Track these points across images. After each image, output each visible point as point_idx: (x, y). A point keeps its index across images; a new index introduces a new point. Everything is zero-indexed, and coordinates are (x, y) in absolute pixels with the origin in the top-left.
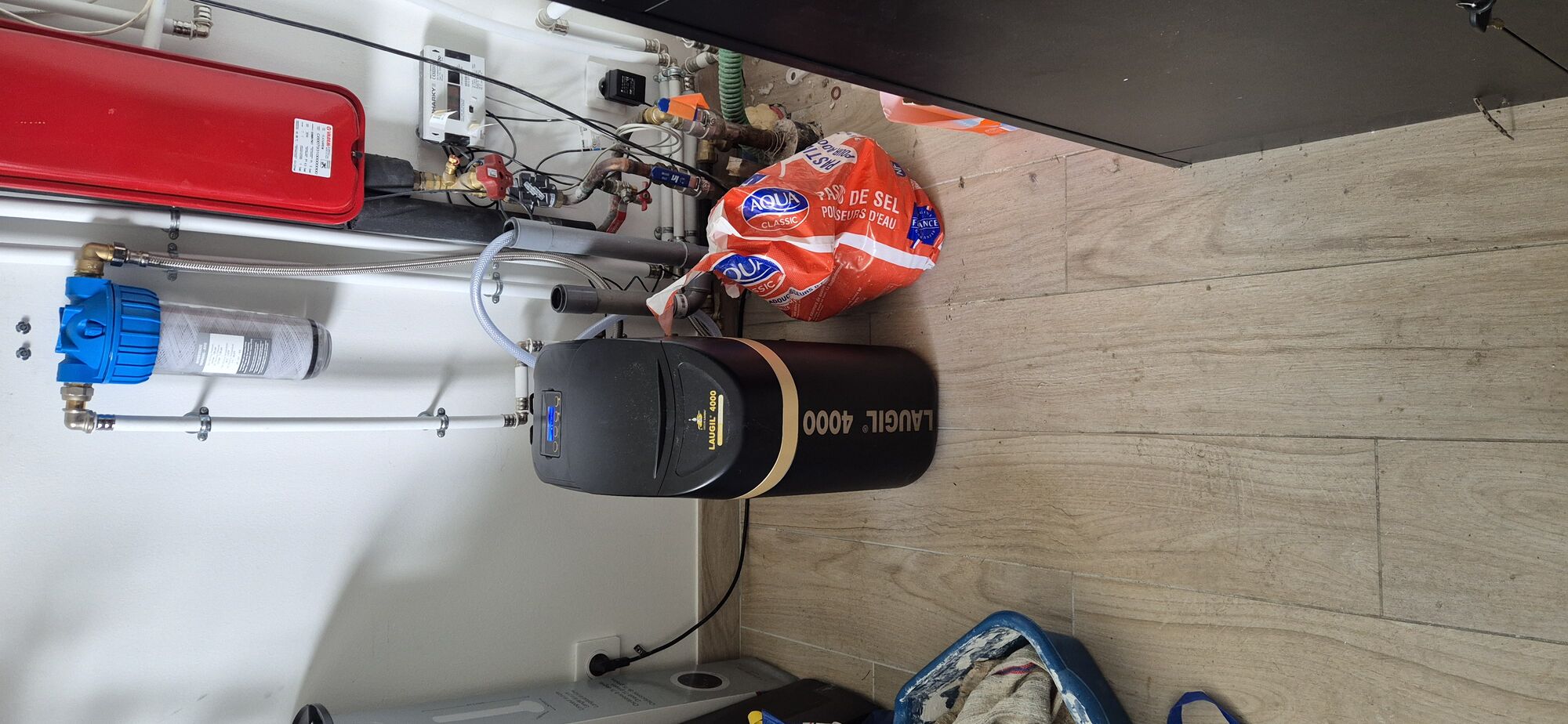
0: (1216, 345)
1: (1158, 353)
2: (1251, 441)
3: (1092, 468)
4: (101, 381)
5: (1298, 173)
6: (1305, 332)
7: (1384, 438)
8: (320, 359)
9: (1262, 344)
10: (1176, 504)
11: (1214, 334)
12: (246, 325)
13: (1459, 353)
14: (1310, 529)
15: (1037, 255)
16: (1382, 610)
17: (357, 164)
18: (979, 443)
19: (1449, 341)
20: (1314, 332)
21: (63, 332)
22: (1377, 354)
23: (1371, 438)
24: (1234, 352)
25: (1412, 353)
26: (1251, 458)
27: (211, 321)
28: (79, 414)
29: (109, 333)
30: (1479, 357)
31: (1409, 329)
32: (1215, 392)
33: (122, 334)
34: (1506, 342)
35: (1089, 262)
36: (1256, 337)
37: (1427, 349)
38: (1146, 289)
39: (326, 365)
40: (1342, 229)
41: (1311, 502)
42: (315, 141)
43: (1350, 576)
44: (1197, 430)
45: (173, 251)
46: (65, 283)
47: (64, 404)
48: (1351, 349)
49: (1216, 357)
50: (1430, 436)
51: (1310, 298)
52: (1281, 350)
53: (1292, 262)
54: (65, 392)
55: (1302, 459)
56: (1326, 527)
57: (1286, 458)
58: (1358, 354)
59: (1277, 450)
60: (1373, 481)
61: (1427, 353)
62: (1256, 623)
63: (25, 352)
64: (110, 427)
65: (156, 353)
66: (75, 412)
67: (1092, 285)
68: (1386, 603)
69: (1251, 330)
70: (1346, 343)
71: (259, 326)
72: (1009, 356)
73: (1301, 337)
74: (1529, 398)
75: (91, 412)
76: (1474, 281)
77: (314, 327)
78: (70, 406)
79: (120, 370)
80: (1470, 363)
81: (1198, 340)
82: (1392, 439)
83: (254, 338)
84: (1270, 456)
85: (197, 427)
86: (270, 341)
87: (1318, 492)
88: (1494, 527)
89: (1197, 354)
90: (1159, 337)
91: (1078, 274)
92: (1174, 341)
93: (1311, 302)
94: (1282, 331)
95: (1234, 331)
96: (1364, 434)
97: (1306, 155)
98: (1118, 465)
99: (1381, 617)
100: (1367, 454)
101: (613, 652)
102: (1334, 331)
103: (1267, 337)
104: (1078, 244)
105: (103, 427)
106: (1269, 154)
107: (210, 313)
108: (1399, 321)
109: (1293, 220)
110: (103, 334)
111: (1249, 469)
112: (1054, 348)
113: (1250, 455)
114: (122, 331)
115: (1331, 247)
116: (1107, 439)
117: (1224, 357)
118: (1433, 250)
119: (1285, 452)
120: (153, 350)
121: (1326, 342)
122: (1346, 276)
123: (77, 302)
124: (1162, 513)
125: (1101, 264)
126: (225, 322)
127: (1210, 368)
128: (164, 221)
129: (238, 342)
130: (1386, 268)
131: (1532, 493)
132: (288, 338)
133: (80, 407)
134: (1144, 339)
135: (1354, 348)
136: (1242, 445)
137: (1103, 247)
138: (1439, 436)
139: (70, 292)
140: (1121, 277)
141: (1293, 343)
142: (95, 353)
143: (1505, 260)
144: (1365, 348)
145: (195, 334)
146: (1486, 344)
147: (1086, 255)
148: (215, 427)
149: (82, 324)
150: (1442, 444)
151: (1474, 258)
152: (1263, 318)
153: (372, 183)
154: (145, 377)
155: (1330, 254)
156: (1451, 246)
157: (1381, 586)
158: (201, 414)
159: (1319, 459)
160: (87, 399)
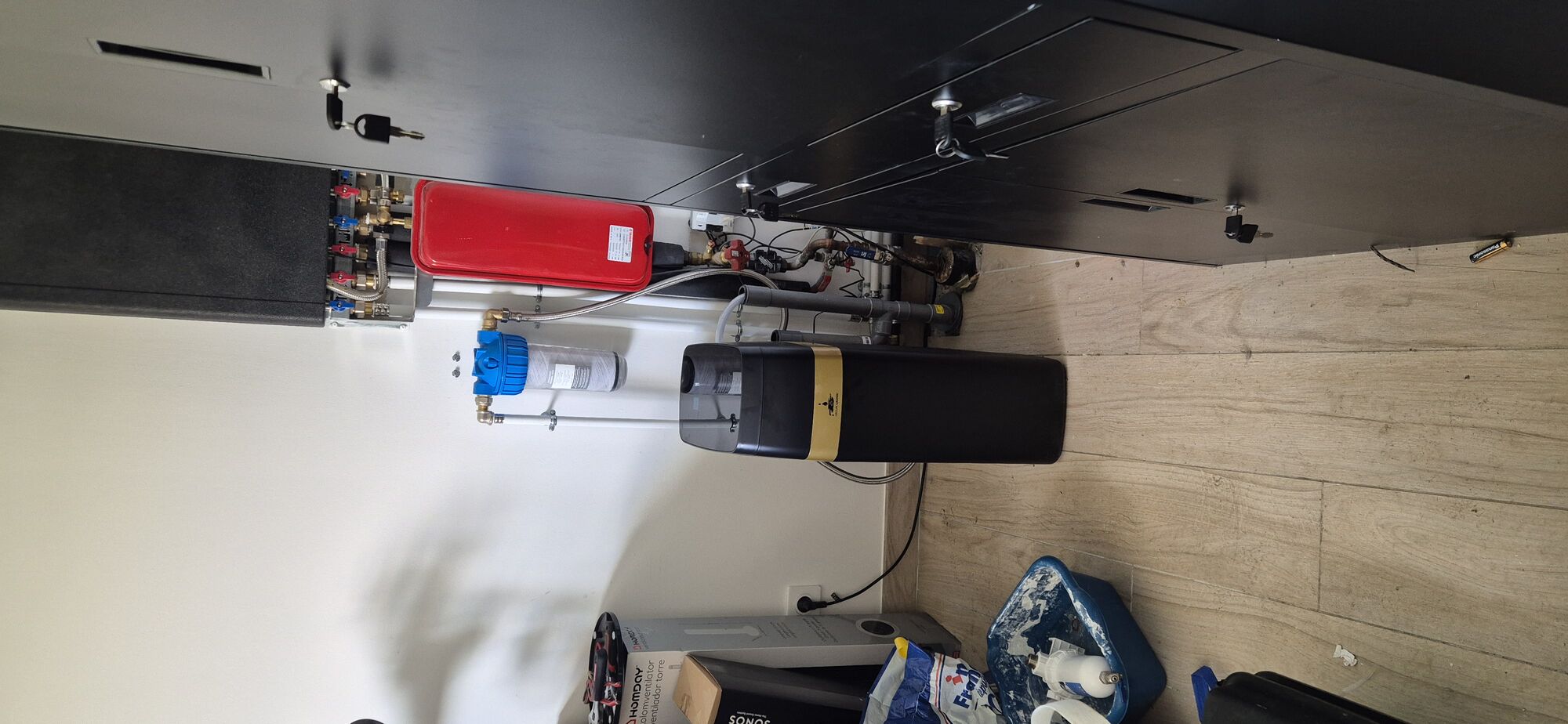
0: (1231, 403)
1: (1194, 406)
2: (1248, 476)
3: (1149, 488)
4: (496, 394)
5: (1288, 280)
6: (1285, 399)
7: (1328, 482)
8: (620, 378)
9: (1258, 405)
10: (1199, 519)
11: (1228, 394)
12: (576, 357)
13: (1375, 423)
14: (1280, 544)
15: (1123, 323)
16: (1319, 607)
17: (647, 252)
18: (1078, 462)
19: (1369, 414)
20: (1291, 399)
21: (476, 364)
22: (1327, 419)
23: (1320, 481)
24: (1242, 410)
25: (1348, 421)
26: (1248, 489)
27: (555, 355)
28: (486, 414)
29: (500, 365)
30: (1387, 428)
31: (1347, 403)
32: (1229, 438)
33: (508, 366)
34: (1403, 419)
35: (1155, 332)
36: (1255, 399)
37: (1357, 419)
38: (1189, 356)
39: (624, 383)
40: (1310, 325)
41: (1281, 524)
42: (622, 238)
43: (1302, 581)
44: (1215, 466)
45: (538, 311)
46: (477, 334)
47: (477, 407)
48: (1312, 414)
49: (1231, 412)
50: (1355, 483)
51: (1289, 374)
52: (1269, 411)
53: (1278, 346)
54: (477, 400)
55: (1280, 492)
56: (1289, 543)
57: (1268, 491)
58: (1315, 419)
59: (1263, 485)
60: (1319, 512)
61: (1357, 422)
62: (1245, 611)
63: (457, 373)
64: (501, 422)
65: (526, 377)
66: (483, 412)
67: (1156, 349)
68: (1322, 602)
69: (1253, 395)
70: (1309, 410)
71: (583, 358)
72: (1101, 399)
73: (1282, 402)
74: (1414, 461)
75: (491, 412)
76: (1387, 372)
77: (617, 357)
78: (480, 409)
79: (507, 388)
80: (1381, 432)
81: (1220, 398)
82: (1331, 482)
83: (582, 367)
84: (1260, 488)
85: (549, 422)
86: (590, 368)
87: (1285, 517)
88: (1388, 552)
89: (1219, 409)
90: (1196, 393)
91: (1147, 340)
92: (1205, 397)
93: (1290, 377)
94: (1271, 397)
95: (1242, 394)
96: (1316, 478)
97: (1293, 267)
98: (1166, 487)
99: (1318, 611)
100: (1317, 492)
101: (815, 596)
102: (1303, 400)
103: (1262, 400)
104: (1150, 317)
105: (498, 422)
106: (1270, 263)
107: (556, 350)
108: (1342, 397)
109: (1282, 315)
110: (497, 366)
111: (1245, 497)
112: (1130, 395)
113: (1247, 487)
114: (508, 364)
115: (1305, 338)
116: (1160, 467)
117: (1235, 412)
118: (1365, 347)
119: (1268, 486)
120: (524, 375)
121: (1297, 407)
122: (1313, 359)
123: (484, 346)
124: (1190, 526)
125: (1162, 335)
126: (563, 356)
127: (1226, 420)
128: (533, 292)
129: (571, 369)
130: (1338, 357)
131: (1413, 530)
132: (601, 366)
133: (486, 409)
134: (1186, 394)
135: (1314, 414)
136: (1242, 479)
137: (1164, 322)
138: (1359, 483)
139: (480, 340)
140: (1174, 346)
141: (1278, 406)
142: (494, 377)
143: (1406, 359)
144: (1320, 415)
145: (547, 363)
146: (1392, 419)
147: (1154, 327)
148: (559, 422)
149: (486, 360)
150: (1362, 489)
151: (1387, 356)
152: (1260, 387)
153: (658, 262)
154: (520, 391)
155: (1304, 342)
156: (1375, 345)
157: (1319, 589)
158: (551, 414)
159: (1288, 493)
160: (489, 404)
